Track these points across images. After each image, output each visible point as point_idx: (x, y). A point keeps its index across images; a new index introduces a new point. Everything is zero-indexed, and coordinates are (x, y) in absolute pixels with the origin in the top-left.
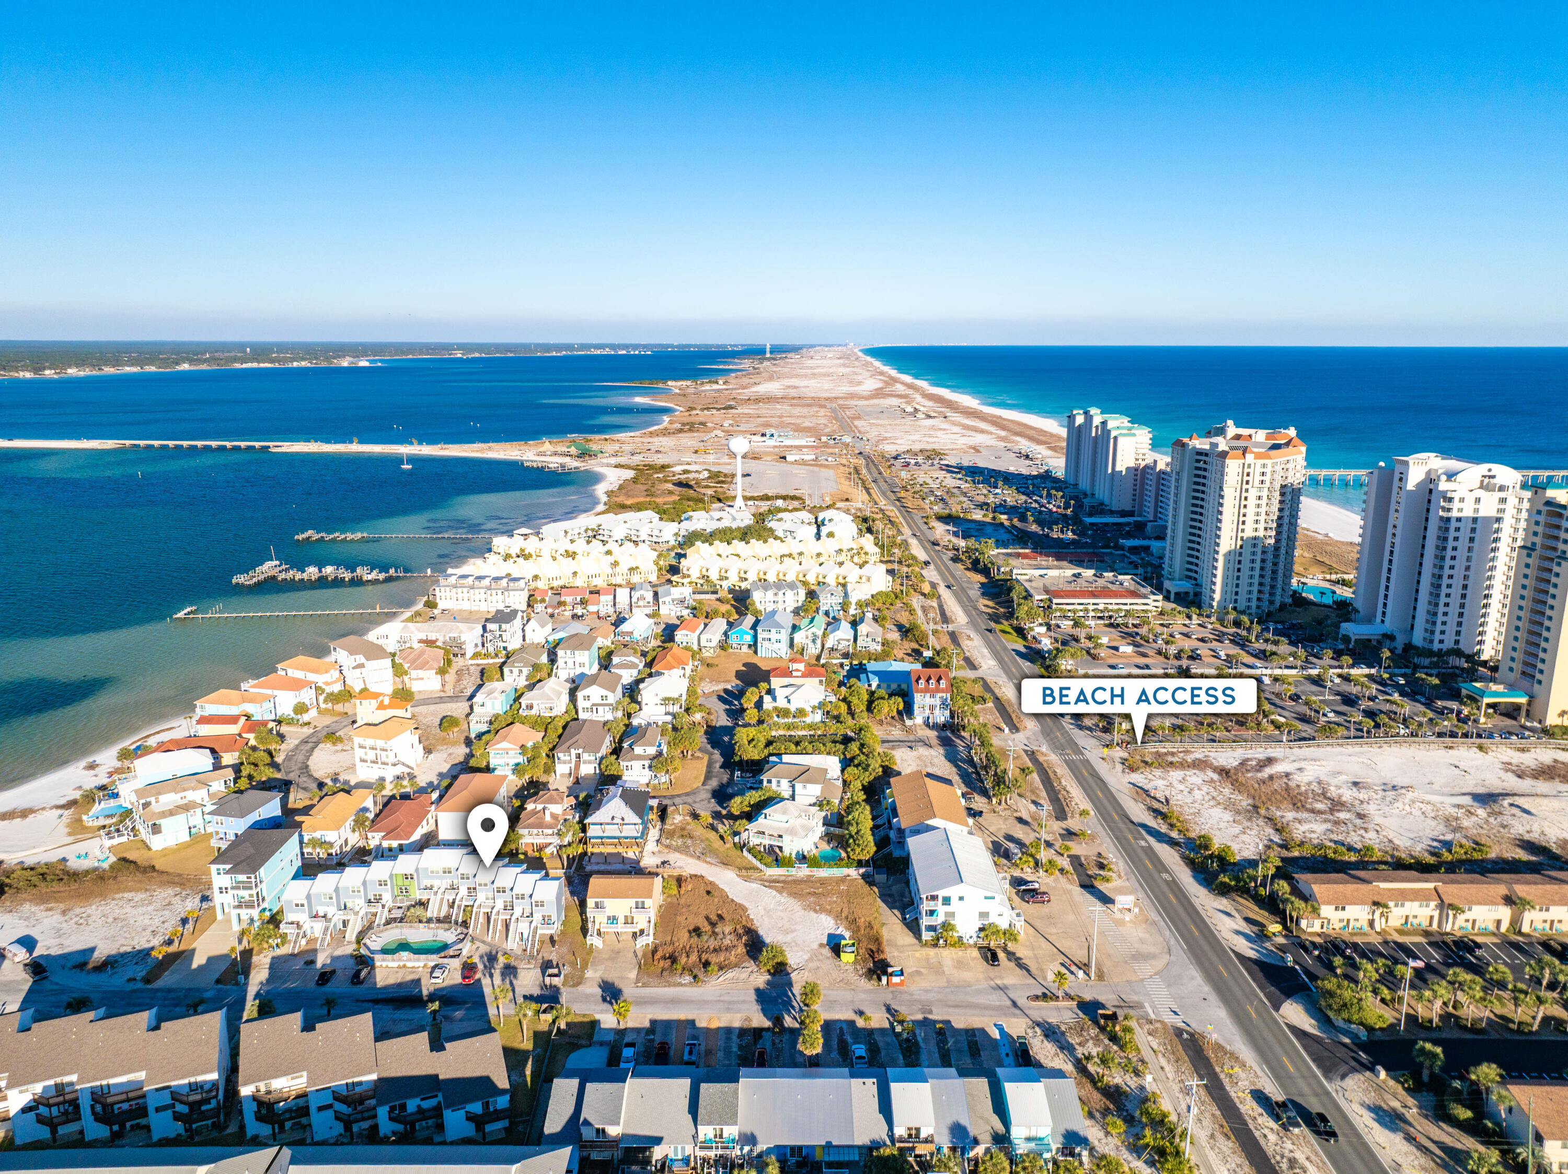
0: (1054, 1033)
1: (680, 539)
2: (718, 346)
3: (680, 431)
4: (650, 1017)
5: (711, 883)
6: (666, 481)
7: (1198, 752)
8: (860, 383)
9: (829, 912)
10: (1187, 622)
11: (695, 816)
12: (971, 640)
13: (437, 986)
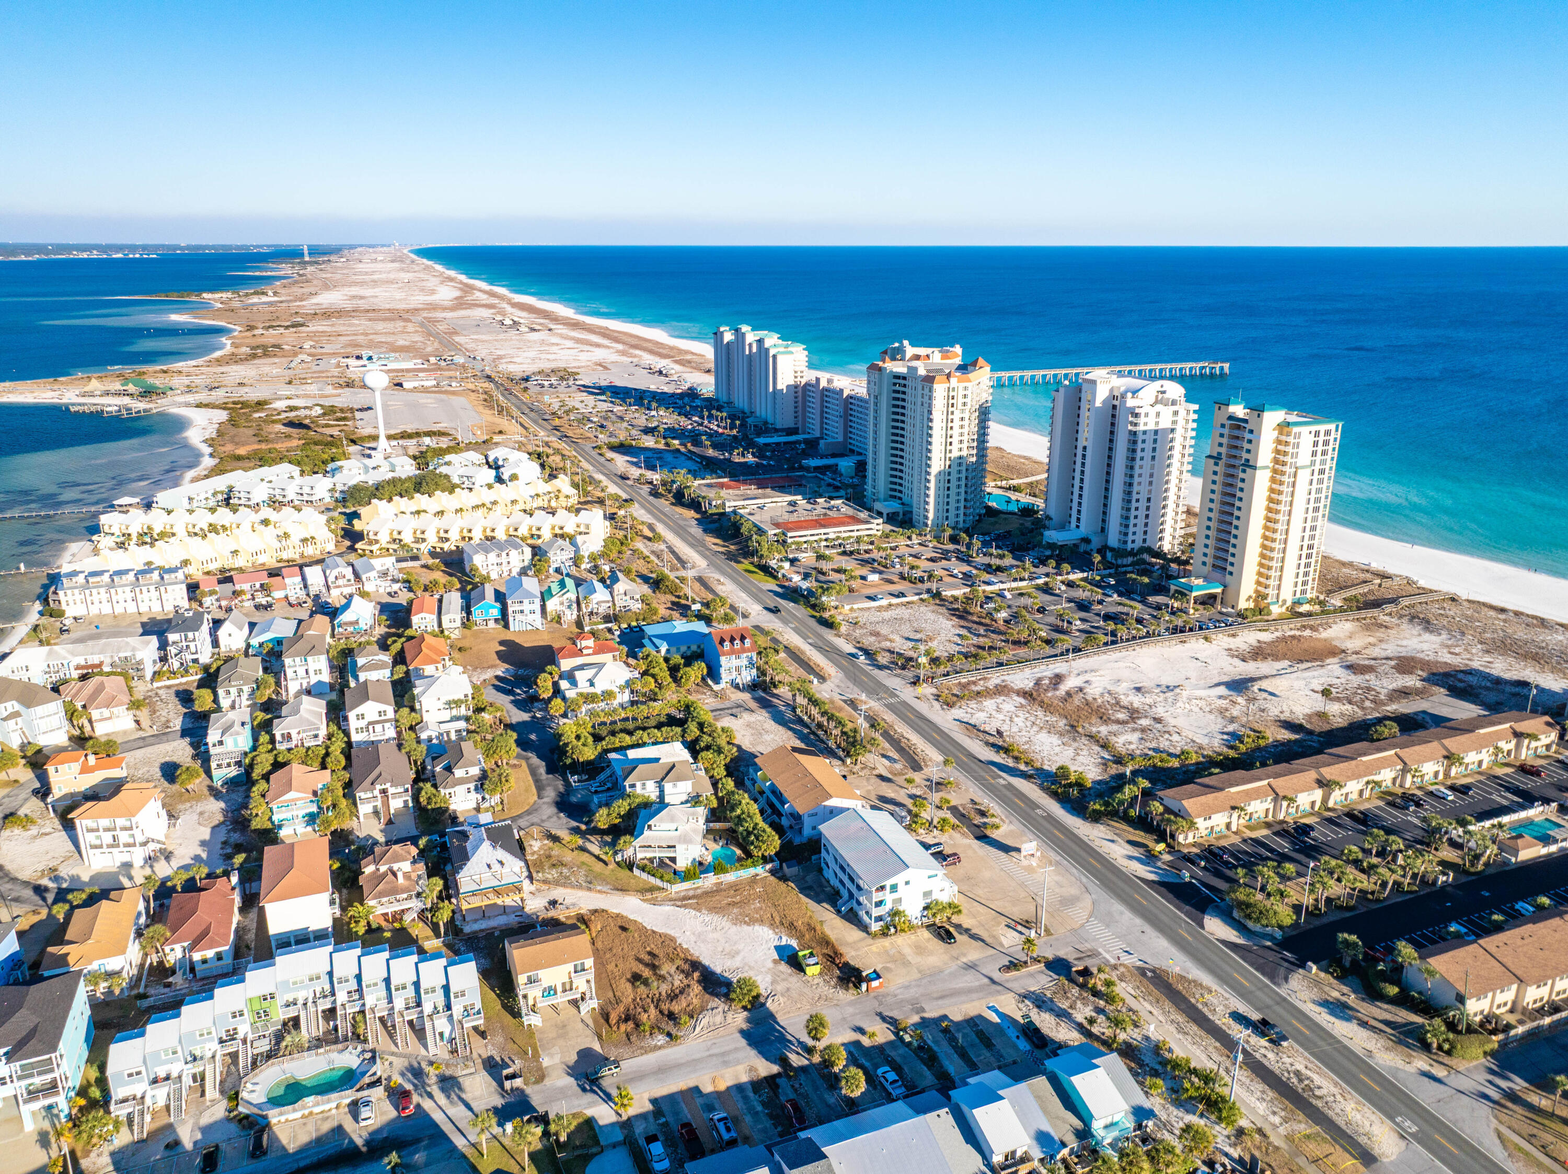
0: (1044, 1002)
1: (337, 495)
2: (238, 247)
3: (254, 356)
4: (646, 1096)
5: (618, 915)
6: (274, 422)
7: (995, 678)
8: (433, 292)
9: (761, 921)
10: (909, 543)
11: (555, 839)
12: (723, 584)
13: (371, 1129)
